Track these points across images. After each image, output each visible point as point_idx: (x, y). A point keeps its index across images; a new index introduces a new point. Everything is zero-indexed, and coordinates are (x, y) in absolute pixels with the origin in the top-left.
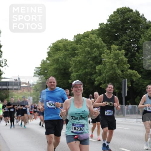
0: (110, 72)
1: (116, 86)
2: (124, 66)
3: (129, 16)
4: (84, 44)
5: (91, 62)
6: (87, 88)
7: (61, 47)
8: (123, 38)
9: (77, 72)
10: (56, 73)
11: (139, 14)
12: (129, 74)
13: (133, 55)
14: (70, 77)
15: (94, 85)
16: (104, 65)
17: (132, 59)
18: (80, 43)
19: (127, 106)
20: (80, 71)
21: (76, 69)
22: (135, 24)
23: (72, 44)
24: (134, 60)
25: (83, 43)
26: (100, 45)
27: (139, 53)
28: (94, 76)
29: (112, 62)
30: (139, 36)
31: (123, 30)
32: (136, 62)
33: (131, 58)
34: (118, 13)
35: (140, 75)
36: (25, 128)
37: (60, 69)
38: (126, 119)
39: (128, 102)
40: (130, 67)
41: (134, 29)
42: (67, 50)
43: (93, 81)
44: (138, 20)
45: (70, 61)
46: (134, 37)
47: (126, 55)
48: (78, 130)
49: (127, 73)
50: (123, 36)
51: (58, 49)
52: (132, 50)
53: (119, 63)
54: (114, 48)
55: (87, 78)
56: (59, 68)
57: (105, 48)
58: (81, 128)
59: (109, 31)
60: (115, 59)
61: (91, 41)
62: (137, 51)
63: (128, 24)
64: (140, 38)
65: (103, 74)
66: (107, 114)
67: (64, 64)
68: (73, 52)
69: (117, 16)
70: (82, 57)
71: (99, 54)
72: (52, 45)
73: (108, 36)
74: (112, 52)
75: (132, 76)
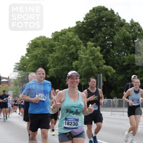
0: (86, 68)
2: (99, 62)
3: (104, 14)
4: (62, 41)
5: (68, 58)
7: (40, 44)
8: (99, 35)
9: (55, 67)
11: (114, 13)
12: (104, 70)
13: (108, 51)
16: (80, 61)
17: (107, 55)
18: (58, 40)
20: (58, 66)
21: (53, 65)
22: (109, 22)
23: (50, 41)
24: (109, 56)
25: (60, 40)
26: (77, 42)
27: (113, 50)
29: (87, 58)
30: (113, 33)
31: (98, 27)
32: (111, 58)
34: (94, 12)
35: (114, 71)
37: (39, 65)
40: (105, 63)
41: (109, 26)
42: (45, 47)
44: (113, 18)
45: (48, 57)
46: (109, 35)
47: (101, 51)
48: (72, 124)
49: (102, 68)
50: (99, 33)
51: (37, 46)
52: (107, 46)
53: (95, 59)
54: (90, 44)
55: (64, 73)
56: (37, 64)
57: (82, 45)
58: (74, 123)
59: (86, 29)
60: (91, 55)
61: (68, 38)
62: (112, 48)
63: (104, 22)
64: (115, 35)
65: (80, 70)
67: (42, 60)
68: (51, 48)
69: (93, 14)
70: (59, 54)
71: (75, 50)
72: (31, 41)
73: (84, 34)
74: (88, 48)
75: (107, 72)
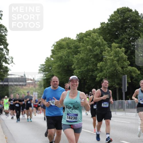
0: (111, 69)
1: (116, 82)
2: (124, 63)
3: (128, 15)
5: (92, 59)
6: (89, 84)
7: (64, 45)
8: (123, 37)
9: (80, 69)
10: (60, 70)
11: (138, 14)
12: (129, 71)
13: (133, 53)
14: (73, 73)
15: (96, 81)
16: (105, 62)
17: (132, 57)
18: (83, 41)
19: (126, 101)
20: (83, 68)
21: (78, 66)
22: (134, 23)
23: (74, 42)
25: (85, 41)
26: (101, 43)
28: (96, 72)
29: (112, 59)
30: (138, 34)
31: (123, 29)
33: (131, 55)
34: (118, 13)
35: (139, 72)
36: (31, 121)
37: (64, 66)
38: (127, 113)
39: (128, 97)
40: (130, 64)
41: (133, 28)
42: (70, 48)
43: (95, 77)
44: (137, 19)
45: (73, 59)
46: (133, 36)
47: (126, 53)
48: (72, 119)
49: (127, 69)
50: (123, 34)
51: (62, 47)
52: (131, 47)
53: (120, 60)
54: (115, 46)
55: (89, 74)
56: (62, 65)
57: (106, 46)
58: (74, 117)
59: (110, 30)
60: (116, 56)
63: (128, 23)
64: (139, 36)
65: (104, 71)
66: (104, 106)
67: (67, 61)
68: (76, 50)
69: (117, 16)
70: (84, 55)
71: (100, 52)
72: (55, 43)
73: (108, 35)
74: (113, 49)
75: (132, 73)
